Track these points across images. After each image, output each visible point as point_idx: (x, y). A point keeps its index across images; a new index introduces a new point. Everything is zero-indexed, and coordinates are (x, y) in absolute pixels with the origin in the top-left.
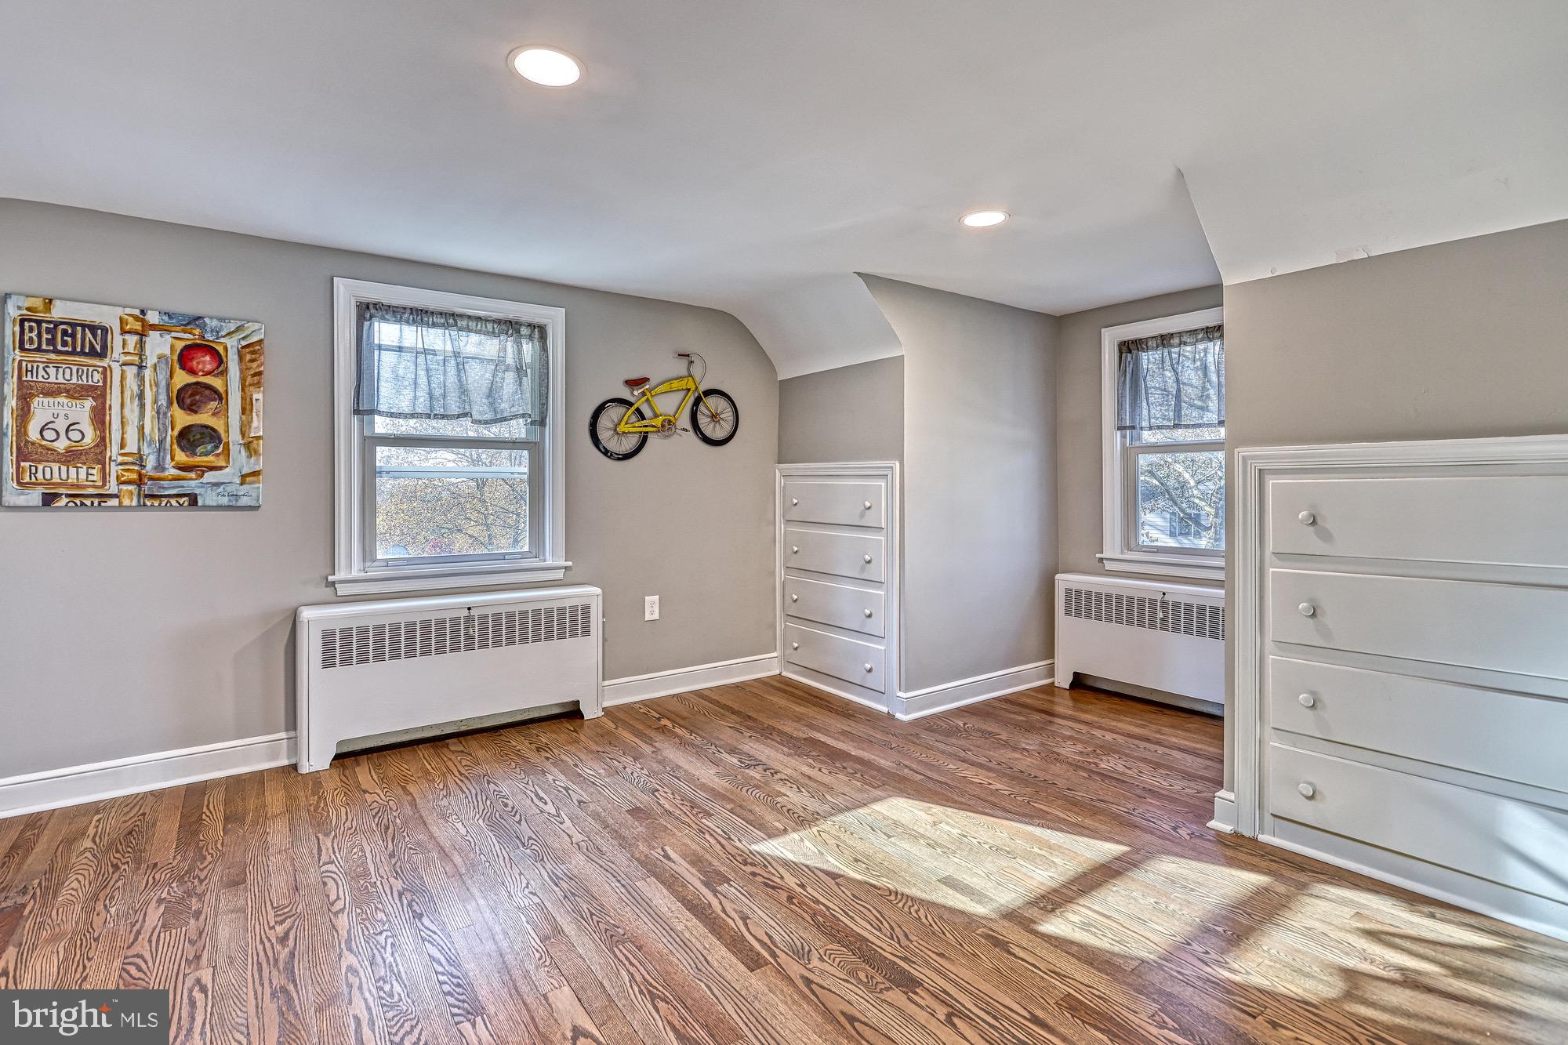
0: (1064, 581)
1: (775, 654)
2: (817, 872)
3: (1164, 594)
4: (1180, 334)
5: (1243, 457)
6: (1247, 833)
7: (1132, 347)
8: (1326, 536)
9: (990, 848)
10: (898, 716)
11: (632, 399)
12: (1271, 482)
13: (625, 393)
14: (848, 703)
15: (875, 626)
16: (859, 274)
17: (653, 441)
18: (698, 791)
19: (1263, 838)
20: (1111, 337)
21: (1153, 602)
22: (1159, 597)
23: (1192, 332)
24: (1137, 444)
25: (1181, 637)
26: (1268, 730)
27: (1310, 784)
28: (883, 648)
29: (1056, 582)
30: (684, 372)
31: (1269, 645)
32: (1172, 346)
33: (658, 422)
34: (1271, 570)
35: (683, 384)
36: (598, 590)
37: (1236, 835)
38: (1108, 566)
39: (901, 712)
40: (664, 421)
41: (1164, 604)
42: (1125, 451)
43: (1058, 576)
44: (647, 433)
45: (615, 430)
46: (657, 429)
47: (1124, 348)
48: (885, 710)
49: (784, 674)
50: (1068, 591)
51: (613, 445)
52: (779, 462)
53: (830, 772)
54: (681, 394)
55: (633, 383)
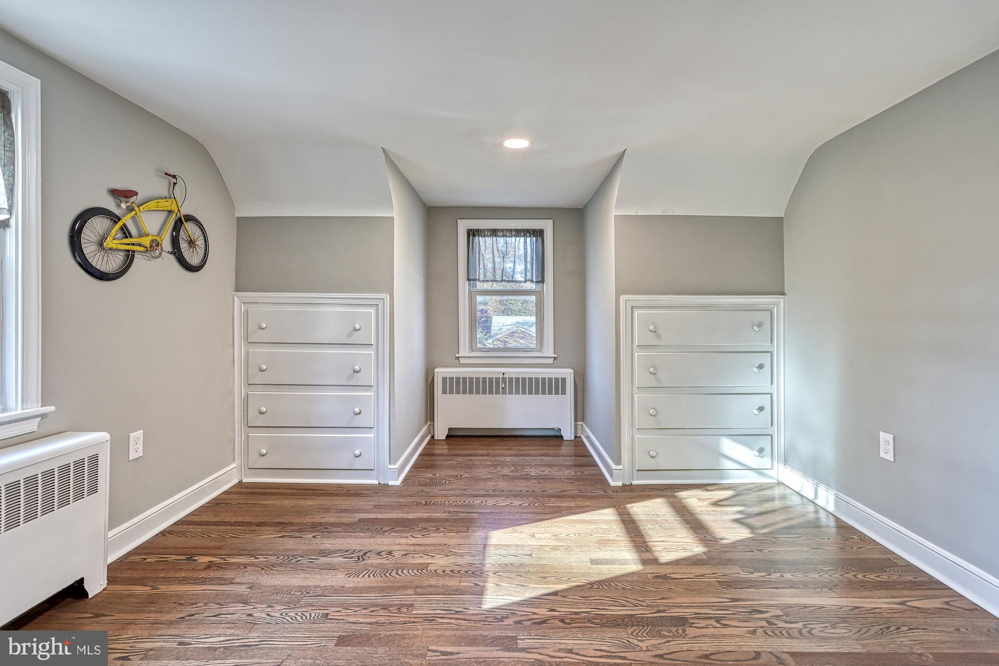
0: (441, 372)
1: (234, 465)
2: (543, 597)
3: (504, 374)
4: (503, 230)
5: (626, 300)
6: (627, 483)
7: (476, 233)
8: (658, 337)
9: (575, 535)
10: (391, 483)
11: (117, 212)
12: (636, 312)
13: (109, 204)
14: (339, 486)
15: (365, 420)
16: (383, 149)
17: (139, 260)
18: (363, 595)
19: (635, 482)
20: (464, 225)
21: (497, 379)
22: (501, 376)
23: (511, 230)
24: (475, 289)
25: (514, 396)
26: (635, 430)
27: (655, 451)
28: (373, 436)
29: (436, 374)
30: (165, 193)
31: (635, 390)
32: (498, 236)
33: (146, 241)
34: (636, 354)
35: (164, 204)
36: (105, 436)
37: (624, 485)
38: (462, 361)
39: (392, 480)
40: (152, 241)
41: (504, 380)
42: (470, 293)
43: (436, 370)
44: (134, 252)
45: (101, 245)
46: (145, 249)
47: (471, 233)
48: (376, 482)
49: (245, 480)
50: (444, 379)
51: (98, 261)
52: (237, 290)
53: (423, 535)
54: (163, 215)
55: (119, 194)
